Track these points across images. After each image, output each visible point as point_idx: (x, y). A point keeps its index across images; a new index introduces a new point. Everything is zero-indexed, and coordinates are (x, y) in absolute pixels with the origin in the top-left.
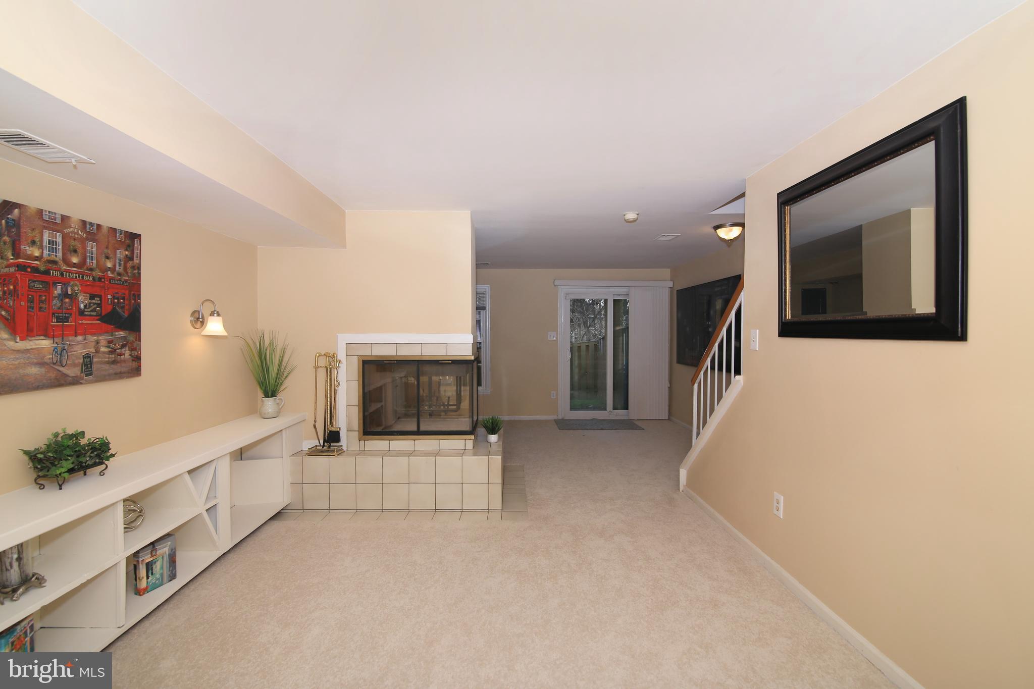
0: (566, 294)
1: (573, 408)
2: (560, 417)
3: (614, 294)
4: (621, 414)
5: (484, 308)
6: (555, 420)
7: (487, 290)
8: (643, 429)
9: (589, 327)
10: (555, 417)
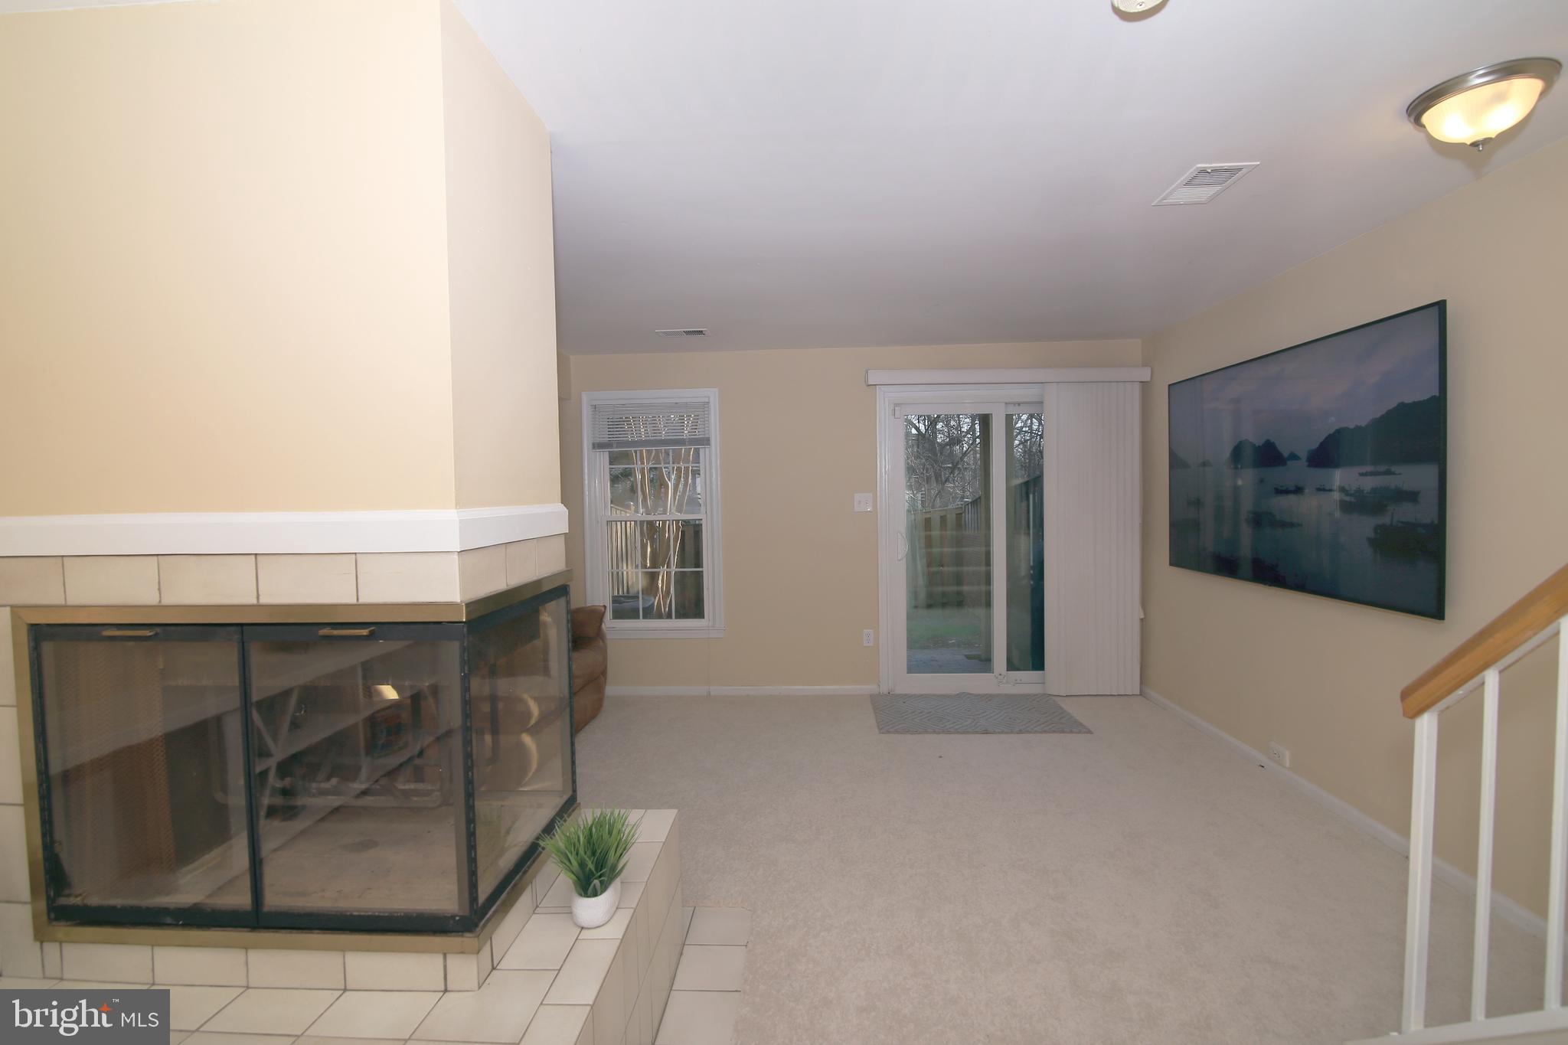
0: (896, 405)
1: (913, 667)
2: (884, 689)
3: (1006, 404)
4: (1025, 682)
5: (706, 441)
6: (871, 696)
7: (712, 400)
8: (1089, 732)
9: (946, 481)
10: (871, 688)
